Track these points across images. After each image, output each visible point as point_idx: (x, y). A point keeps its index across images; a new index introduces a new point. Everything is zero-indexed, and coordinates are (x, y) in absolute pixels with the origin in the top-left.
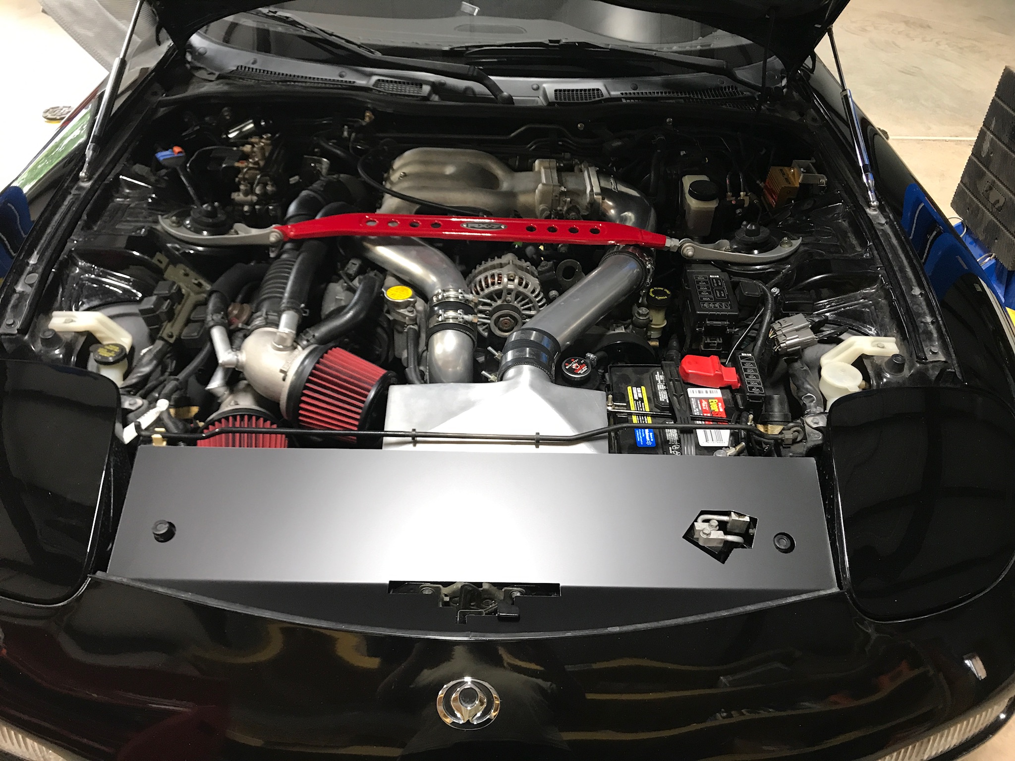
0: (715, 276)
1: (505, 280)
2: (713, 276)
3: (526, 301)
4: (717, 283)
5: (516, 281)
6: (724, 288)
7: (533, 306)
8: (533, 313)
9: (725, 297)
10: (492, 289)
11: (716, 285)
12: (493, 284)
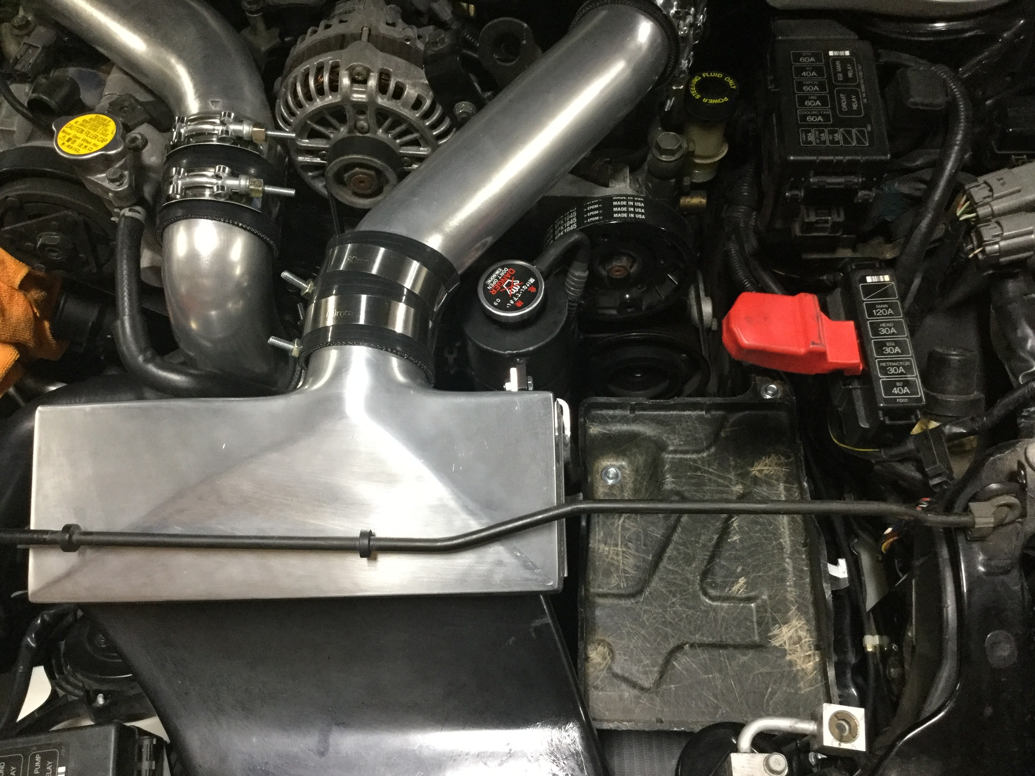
0: (842, 53)
1: (346, 81)
2: (836, 53)
3: (403, 127)
4: (845, 71)
5: (372, 83)
6: (859, 86)
7: (422, 137)
8: (423, 151)
9: (858, 111)
10: (319, 103)
11: (840, 77)
12: (320, 91)
